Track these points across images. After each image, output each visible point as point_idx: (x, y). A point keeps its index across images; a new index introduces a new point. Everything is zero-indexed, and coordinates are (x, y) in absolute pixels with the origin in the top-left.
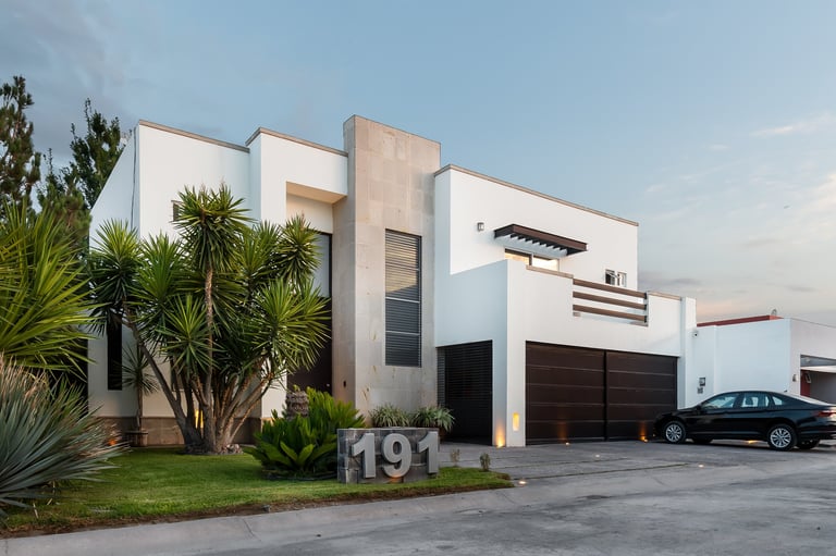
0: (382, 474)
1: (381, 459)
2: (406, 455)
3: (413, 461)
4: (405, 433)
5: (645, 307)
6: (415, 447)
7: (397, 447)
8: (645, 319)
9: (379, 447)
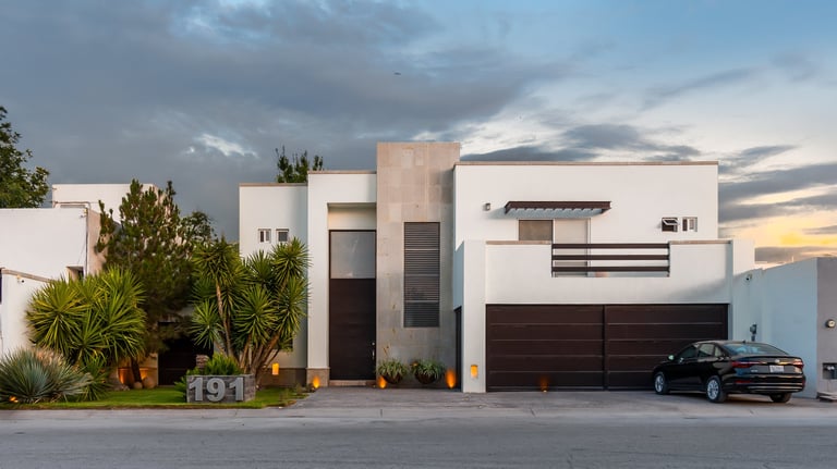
0: (206, 400)
1: (206, 392)
2: (222, 391)
3: (226, 393)
4: (223, 378)
5: (667, 257)
6: (227, 386)
7: (216, 385)
8: (667, 269)
9: (205, 385)
